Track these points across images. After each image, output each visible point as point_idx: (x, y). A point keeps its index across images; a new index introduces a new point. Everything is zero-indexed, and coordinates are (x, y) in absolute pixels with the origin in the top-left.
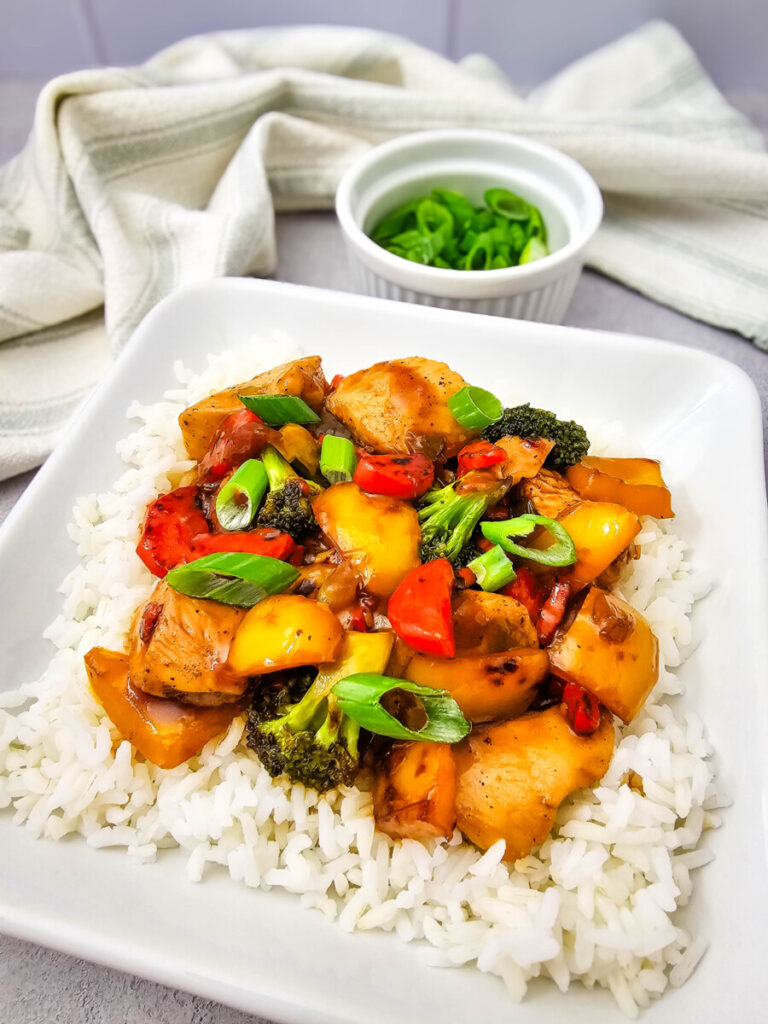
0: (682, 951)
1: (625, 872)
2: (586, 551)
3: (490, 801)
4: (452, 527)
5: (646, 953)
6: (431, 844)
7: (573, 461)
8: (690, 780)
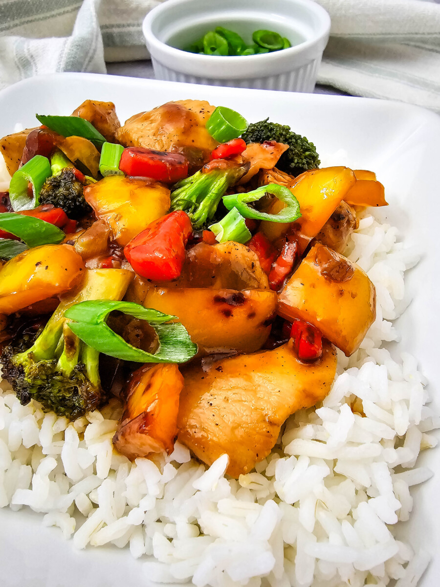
0: (405, 565)
1: (347, 487)
2: (309, 210)
3: (217, 420)
4: (199, 200)
5: (368, 567)
6: (162, 462)
7: (306, 166)
8: (407, 402)
